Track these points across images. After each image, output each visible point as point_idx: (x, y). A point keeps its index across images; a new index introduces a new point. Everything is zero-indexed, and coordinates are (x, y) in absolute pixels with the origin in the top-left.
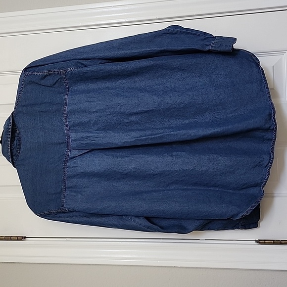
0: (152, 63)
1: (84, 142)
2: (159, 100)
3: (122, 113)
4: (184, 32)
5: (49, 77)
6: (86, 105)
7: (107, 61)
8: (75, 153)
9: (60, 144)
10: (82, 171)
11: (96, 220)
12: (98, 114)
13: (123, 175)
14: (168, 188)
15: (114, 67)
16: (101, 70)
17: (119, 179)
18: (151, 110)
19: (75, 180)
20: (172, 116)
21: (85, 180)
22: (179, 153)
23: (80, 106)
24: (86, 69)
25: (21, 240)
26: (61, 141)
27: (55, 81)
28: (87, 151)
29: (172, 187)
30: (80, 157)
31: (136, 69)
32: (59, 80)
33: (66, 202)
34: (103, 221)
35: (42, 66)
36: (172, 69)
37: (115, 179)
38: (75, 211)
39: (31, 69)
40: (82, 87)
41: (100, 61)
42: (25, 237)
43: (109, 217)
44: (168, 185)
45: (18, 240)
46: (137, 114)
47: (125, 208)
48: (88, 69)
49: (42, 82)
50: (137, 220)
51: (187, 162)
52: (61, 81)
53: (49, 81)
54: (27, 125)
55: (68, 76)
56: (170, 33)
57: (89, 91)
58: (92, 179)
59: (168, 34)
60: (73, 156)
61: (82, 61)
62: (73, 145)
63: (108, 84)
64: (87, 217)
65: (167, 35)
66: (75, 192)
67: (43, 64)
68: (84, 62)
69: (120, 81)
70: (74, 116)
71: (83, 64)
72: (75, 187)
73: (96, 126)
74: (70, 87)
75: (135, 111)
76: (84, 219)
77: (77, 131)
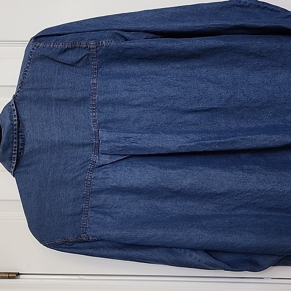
0: (222, 43)
1: (121, 145)
2: (228, 96)
3: (175, 110)
4: (259, 6)
5: (70, 52)
6: (125, 94)
7: (155, 36)
8: (106, 159)
9: (84, 145)
10: (114, 184)
11: (134, 253)
12: (141, 109)
13: (173, 192)
14: (233, 213)
15: (169, 45)
16: (149, 47)
17: (166, 198)
18: (216, 108)
19: (103, 196)
20: (242, 118)
21: (117, 197)
22: (252, 167)
23: (117, 95)
24: (128, 44)
25: (13, 278)
26: (86, 142)
27: (80, 57)
28: (122, 158)
29: (238, 212)
30: (111, 165)
31: (200, 50)
32: (86, 57)
33: (89, 227)
34: (144, 255)
35: (60, 35)
36: (248, 54)
37: (160, 198)
38: (102, 240)
39: (43, 38)
40: (117, 69)
41: (146, 35)
42: (19, 274)
43: (153, 250)
44: (233, 209)
45: (9, 278)
46: (196, 111)
47: (177, 238)
48: (133, 44)
49: (61, 58)
50: (194, 254)
51: (264, 180)
52: (88, 59)
53: (71, 57)
54: (36, 117)
55: (100, 52)
56: (241, 6)
57: (127, 76)
58: (127, 197)
59: (238, 6)
60: (101, 163)
61: (121, 33)
62: (103, 147)
63: (156, 68)
64: (120, 248)
65: (237, 8)
66: (103, 213)
67: (62, 32)
68: (126, 35)
69: (172, 64)
70: (106, 109)
71: (123, 37)
72: (102, 206)
73: (137, 125)
74: (100, 68)
75: (194, 107)
76: (117, 252)
77: (109, 130)
